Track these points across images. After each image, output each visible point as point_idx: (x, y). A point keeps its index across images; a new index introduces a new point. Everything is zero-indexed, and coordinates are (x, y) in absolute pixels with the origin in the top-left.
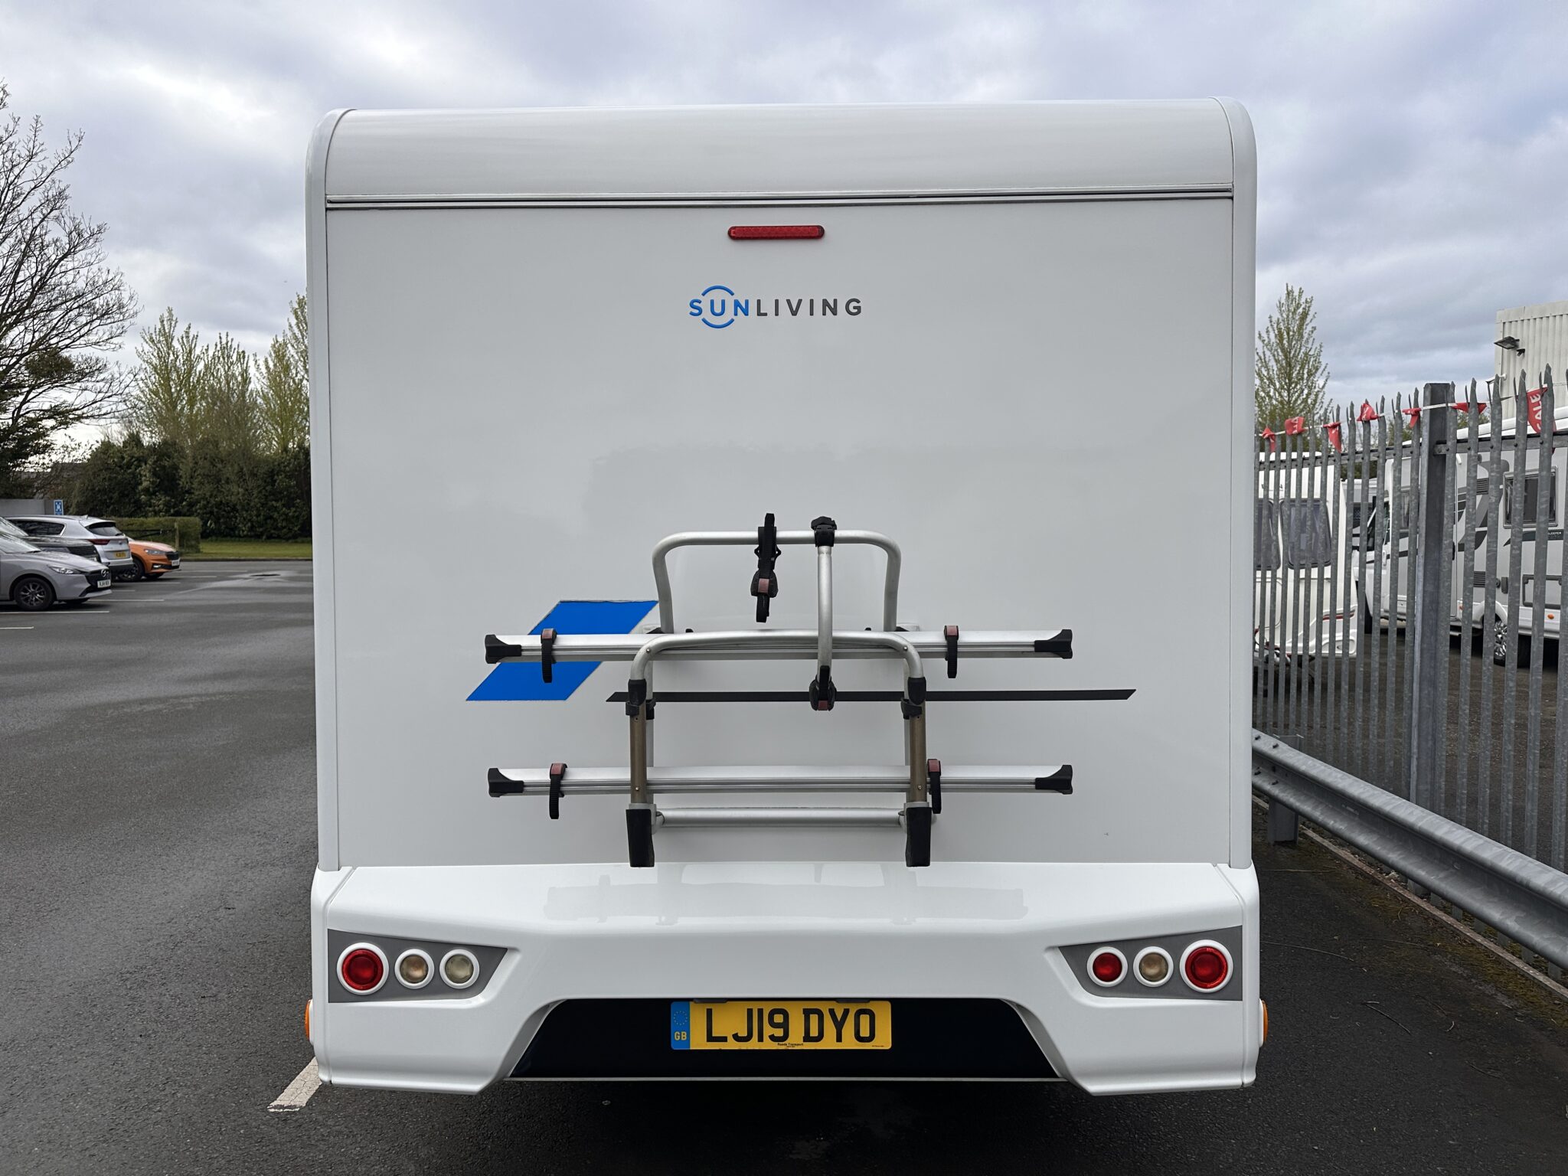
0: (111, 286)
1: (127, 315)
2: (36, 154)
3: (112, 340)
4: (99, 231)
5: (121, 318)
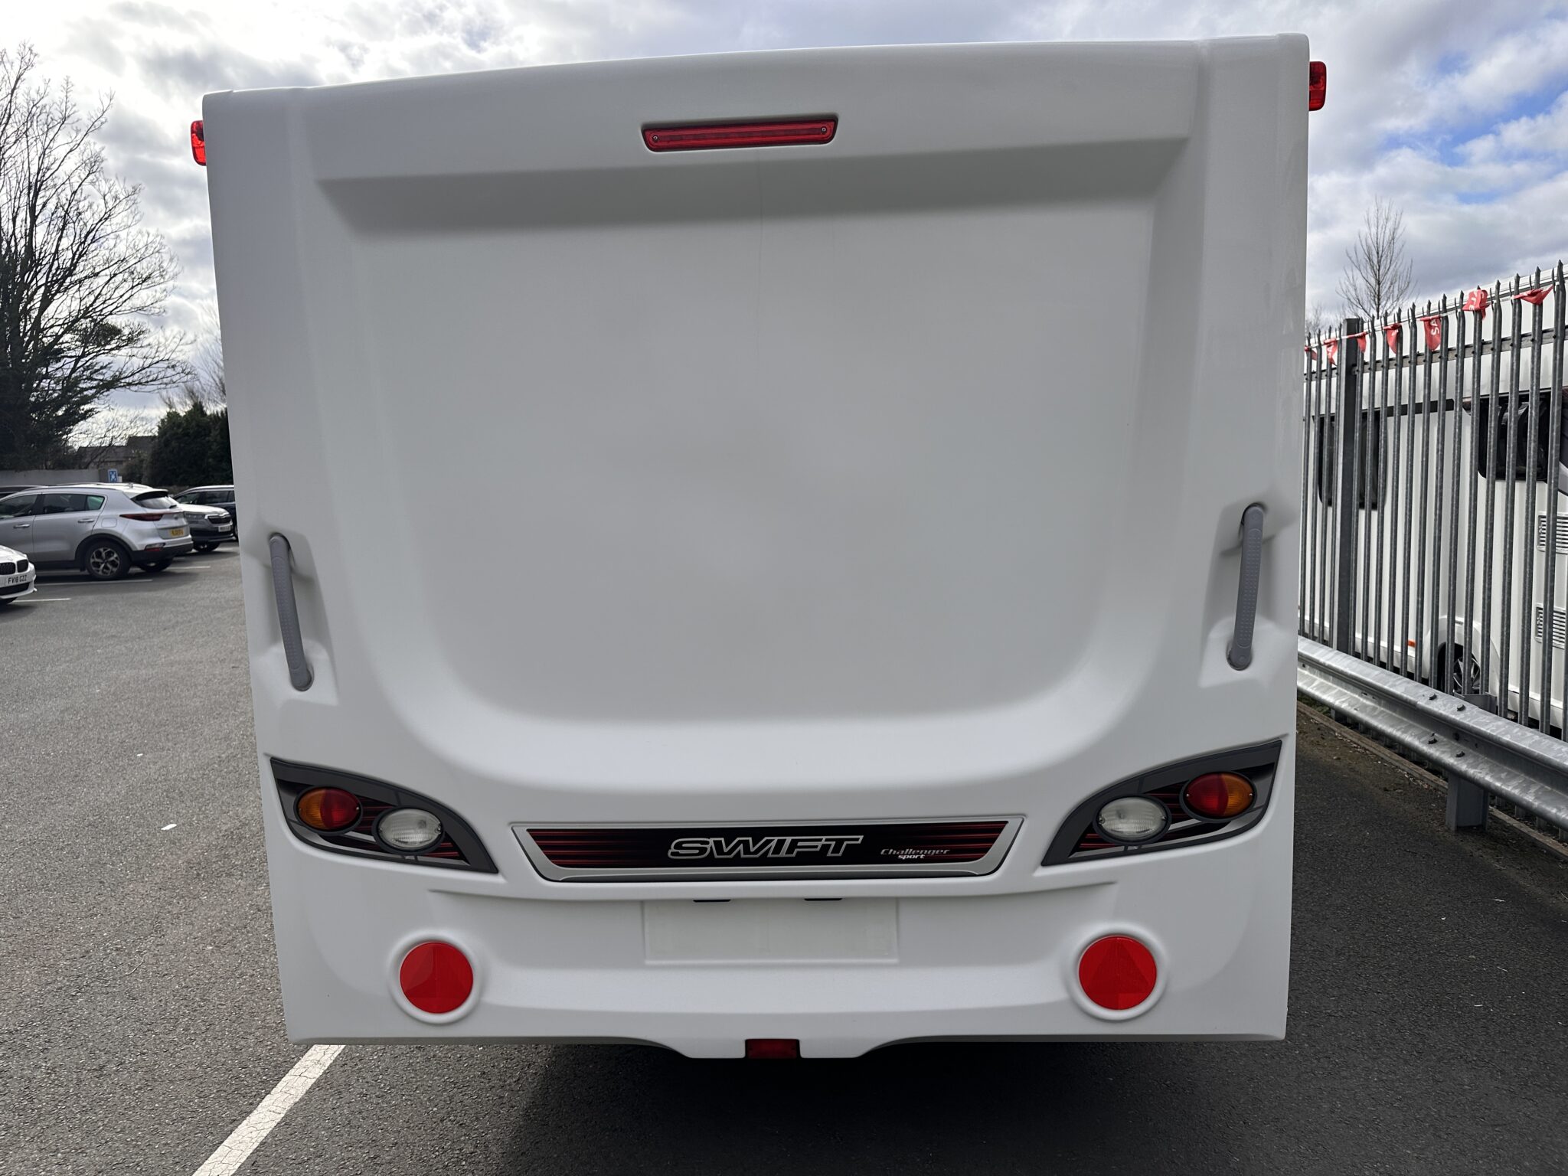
0: (152, 249)
1: (167, 277)
2: (69, 117)
3: (154, 305)
4: (134, 192)
5: (162, 280)
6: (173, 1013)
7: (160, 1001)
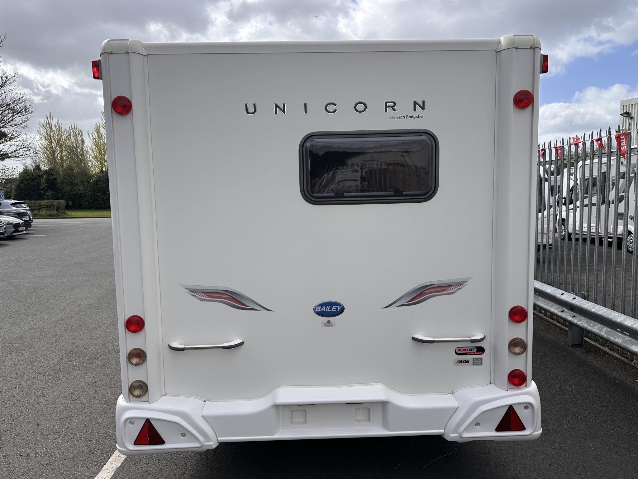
0: (22, 100)
1: (28, 112)
5: (26, 114)
6: (57, 430)
7: (51, 425)
